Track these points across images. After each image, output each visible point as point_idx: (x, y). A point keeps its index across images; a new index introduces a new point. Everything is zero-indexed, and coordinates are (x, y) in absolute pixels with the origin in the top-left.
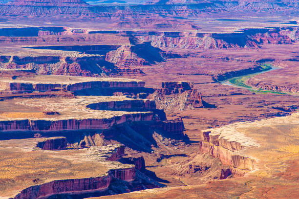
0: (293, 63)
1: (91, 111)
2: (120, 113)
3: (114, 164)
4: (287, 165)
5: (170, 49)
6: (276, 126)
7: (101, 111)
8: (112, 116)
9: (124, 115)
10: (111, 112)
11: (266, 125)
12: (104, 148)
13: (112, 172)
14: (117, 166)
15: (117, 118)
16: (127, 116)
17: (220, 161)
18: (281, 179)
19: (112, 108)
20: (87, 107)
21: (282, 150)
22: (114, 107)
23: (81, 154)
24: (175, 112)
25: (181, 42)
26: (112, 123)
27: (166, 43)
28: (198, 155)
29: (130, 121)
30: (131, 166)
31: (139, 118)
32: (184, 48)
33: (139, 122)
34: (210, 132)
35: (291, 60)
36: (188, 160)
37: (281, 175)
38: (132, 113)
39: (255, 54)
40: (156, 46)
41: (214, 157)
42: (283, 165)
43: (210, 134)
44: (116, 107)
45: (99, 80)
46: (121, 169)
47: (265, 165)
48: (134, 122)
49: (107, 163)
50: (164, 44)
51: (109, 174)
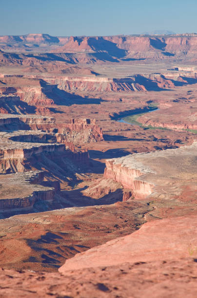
0: (176, 104)
1: (14, 143)
2: (38, 145)
3: (38, 187)
4: (181, 189)
5: (73, 91)
6: (169, 156)
7: (22, 143)
8: (31, 147)
9: (42, 146)
10: (30, 144)
11: (160, 156)
12: (27, 173)
13: (36, 193)
14: (39, 188)
15: (35, 149)
16: (44, 147)
17: (122, 185)
18: (177, 201)
19: (30, 140)
20: (9, 139)
21: (176, 177)
22: (31, 140)
23: (9, 179)
24: (80, 144)
25: (81, 85)
26: (31, 153)
27: (69, 86)
28: (103, 180)
29: (46, 152)
30: (51, 189)
31: (53, 149)
32: (84, 90)
33: (54, 152)
34: (114, 161)
35: (174, 101)
36: (95, 185)
37: (177, 197)
38: (47, 144)
39: (143, 96)
40: (61, 89)
41: (117, 182)
42: (177, 189)
43: (114, 163)
44: (33, 140)
45: (17, 117)
46: (43, 191)
47: (162, 189)
48: (49, 152)
49: (32, 186)
50: (68, 87)
51: (34, 195)
